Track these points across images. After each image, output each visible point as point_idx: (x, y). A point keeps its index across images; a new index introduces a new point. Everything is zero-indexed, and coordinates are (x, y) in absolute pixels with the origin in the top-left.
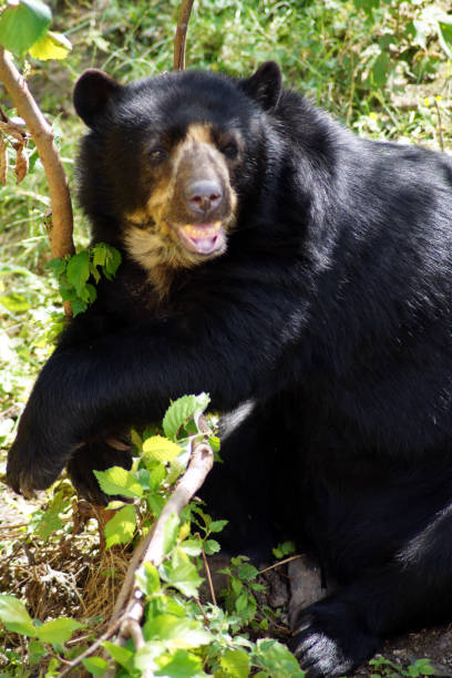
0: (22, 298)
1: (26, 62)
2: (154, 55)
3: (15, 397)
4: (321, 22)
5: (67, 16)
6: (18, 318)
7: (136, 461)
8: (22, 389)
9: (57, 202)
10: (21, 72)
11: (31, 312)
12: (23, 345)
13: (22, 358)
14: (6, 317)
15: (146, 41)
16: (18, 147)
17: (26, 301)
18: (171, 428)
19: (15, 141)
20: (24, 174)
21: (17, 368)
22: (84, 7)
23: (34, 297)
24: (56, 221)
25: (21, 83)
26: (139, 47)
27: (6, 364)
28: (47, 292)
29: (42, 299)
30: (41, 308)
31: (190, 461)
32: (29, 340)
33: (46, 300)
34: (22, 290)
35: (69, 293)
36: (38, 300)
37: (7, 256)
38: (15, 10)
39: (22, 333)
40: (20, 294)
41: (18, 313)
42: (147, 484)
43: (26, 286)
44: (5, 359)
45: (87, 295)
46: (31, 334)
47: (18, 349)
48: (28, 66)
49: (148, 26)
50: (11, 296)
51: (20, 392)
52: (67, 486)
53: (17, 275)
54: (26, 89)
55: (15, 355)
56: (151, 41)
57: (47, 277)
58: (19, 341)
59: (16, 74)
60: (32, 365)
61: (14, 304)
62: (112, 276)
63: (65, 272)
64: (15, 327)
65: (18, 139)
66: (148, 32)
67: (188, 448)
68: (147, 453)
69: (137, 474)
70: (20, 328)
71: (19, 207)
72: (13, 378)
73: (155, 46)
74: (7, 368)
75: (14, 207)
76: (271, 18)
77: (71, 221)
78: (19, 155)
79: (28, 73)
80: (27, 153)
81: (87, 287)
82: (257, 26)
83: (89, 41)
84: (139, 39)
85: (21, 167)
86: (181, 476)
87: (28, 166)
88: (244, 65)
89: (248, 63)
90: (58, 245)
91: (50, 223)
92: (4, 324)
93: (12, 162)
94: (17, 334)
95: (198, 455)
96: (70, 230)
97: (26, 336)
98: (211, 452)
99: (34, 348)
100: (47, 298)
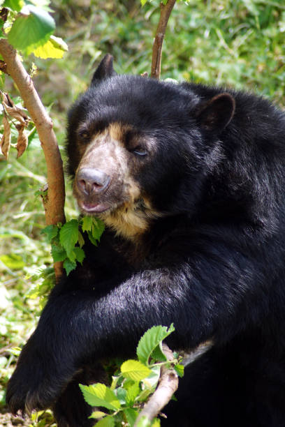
0: (19, 258)
1: (33, 64)
2: (136, 63)
3: (9, 339)
4: (275, 42)
5: (67, 29)
6: (15, 274)
7: (115, 379)
8: (16, 332)
9: (53, 179)
10: (29, 72)
11: (26, 269)
12: (18, 296)
13: (16, 307)
14: (5, 273)
15: (130, 52)
16: (20, 128)
17: (21, 260)
18: (143, 355)
19: (18, 123)
20: (23, 151)
21: (11, 316)
22: (81, 22)
23: (29, 257)
24: (51, 195)
25: (28, 80)
26: (125, 56)
27: (4, 311)
28: (40, 253)
29: (35, 259)
30: (34, 266)
31: (159, 384)
32: (23, 292)
33: (39, 260)
34: (19, 251)
35: (60, 254)
36: (32, 259)
37: (9, 222)
38: (26, 18)
39: (18, 286)
40: (17, 254)
41: (15, 270)
42: (124, 399)
43: (23, 247)
44: (3, 307)
45: (74, 257)
46: (25, 287)
47: (14, 299)
48: (34, 67)
49: (132, 39)
50: (10, 256)
51: (13, 334)
52: (49, 415)
53: (16, 239)
54: (32, 86)
55: (11, 304)
56: (134, 52)
57: (40, 241)
58: (14, 293)
59: (25, 74)
60: (24, 313)
61: (12, 262)
62: (97, 240)
63: (58, 236)
64: (12, 281)
65: (20, 121)
66: (132, 45)
67: (158, 372)
68: (124, 373)
69: (115, 391)
70: (16, 282)
71: (20, 183)
72: (8, 323)
73: (138, 56)
74: (4, 314)
75: (16, 182)
76: (234, 37)
77: (64, 195)
78: (21, 134)
79: (35, 73)
80: (26, 133)
81: (74, 250)
82: (222, 43)
83: (84, 51)
84: (125, 50)
85: (21, 145)
86: (151, 395)
87: (27, 144)
88: (210, 74)
89: (213, 73)
90: (52, 215)
91: (46, 196)
92: (3, 278)
93: (14, 140)
94: (13, 287)
95: (166, 378)
96: (62, 203)
97: (21, 288)
98: (176, 376)
99: (26, 299)
100: (40, 258)
